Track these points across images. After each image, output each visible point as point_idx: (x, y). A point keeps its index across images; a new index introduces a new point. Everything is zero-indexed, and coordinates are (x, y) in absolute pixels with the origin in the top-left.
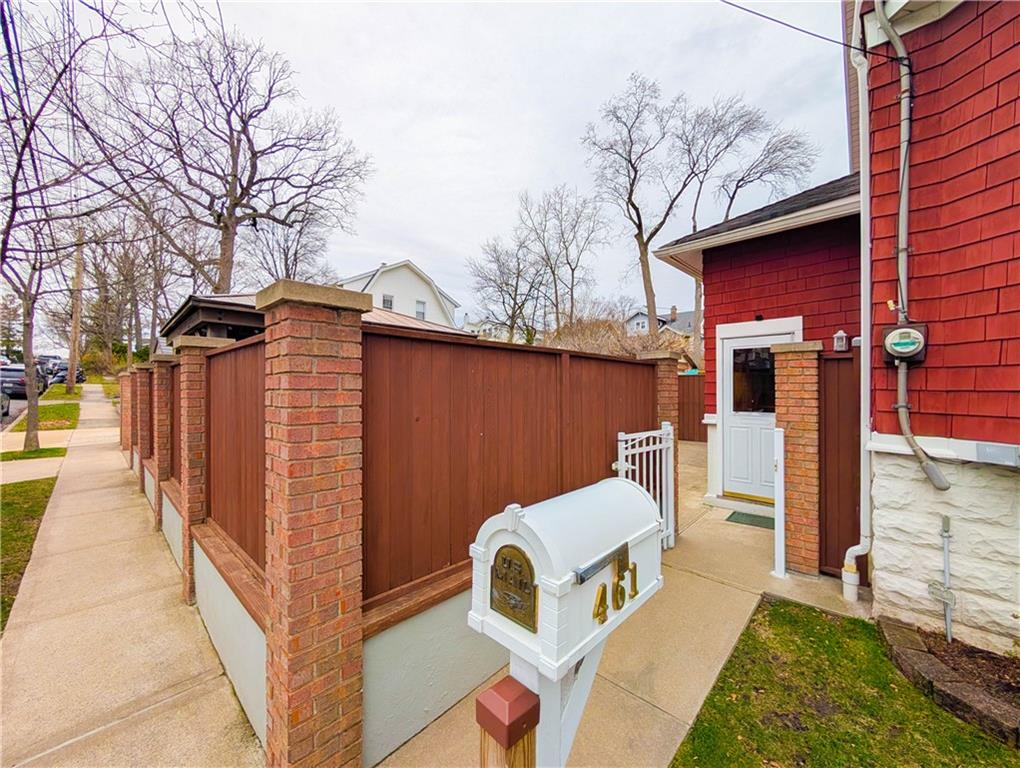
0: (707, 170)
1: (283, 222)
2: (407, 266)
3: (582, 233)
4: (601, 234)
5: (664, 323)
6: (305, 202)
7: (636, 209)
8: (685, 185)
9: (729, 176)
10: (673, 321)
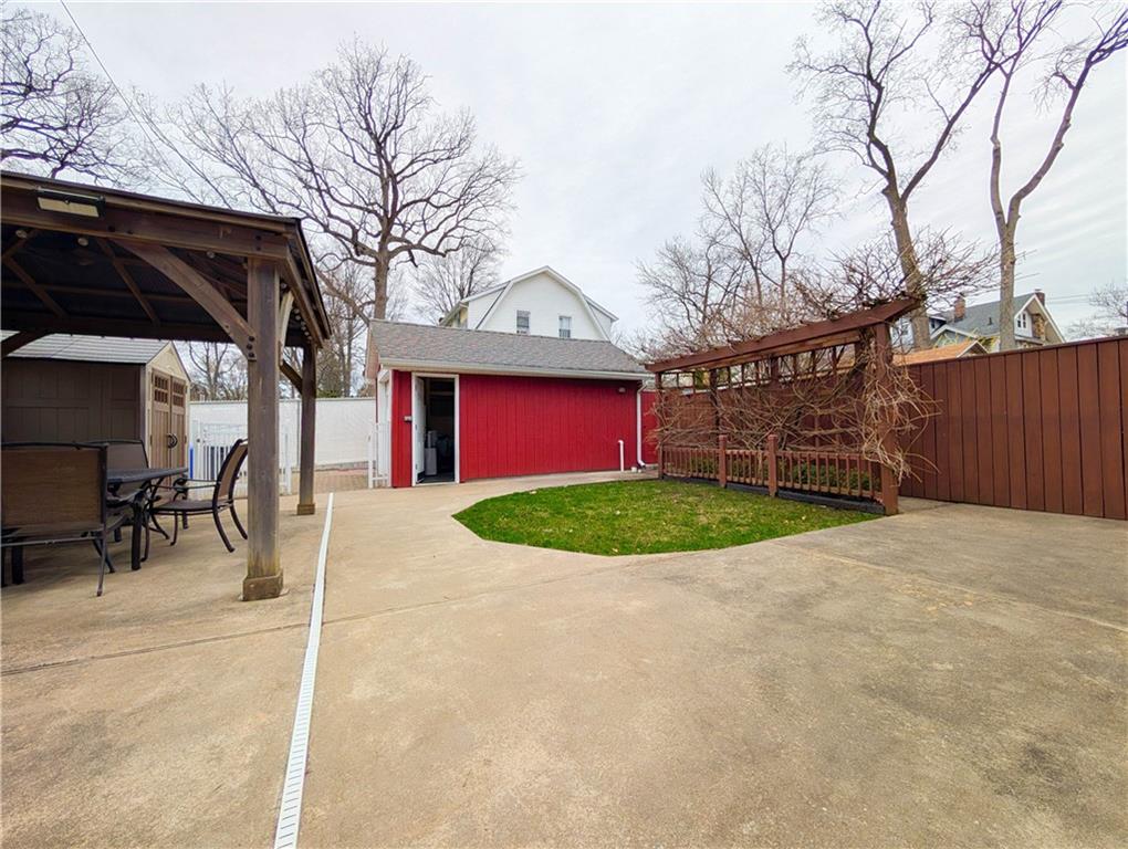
0: (1018, 54)
1: (435, 252)
2: (545, 274)
3: (796, 205)
4: (826, 203)
5: (942, 323)
6: (457, 226)
7: (884, 149)
8: (975, 90)
9: (1069, 50)
10: (959, 319)
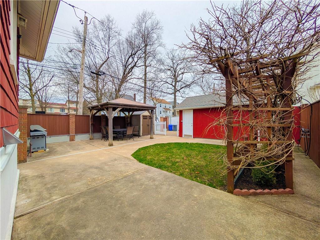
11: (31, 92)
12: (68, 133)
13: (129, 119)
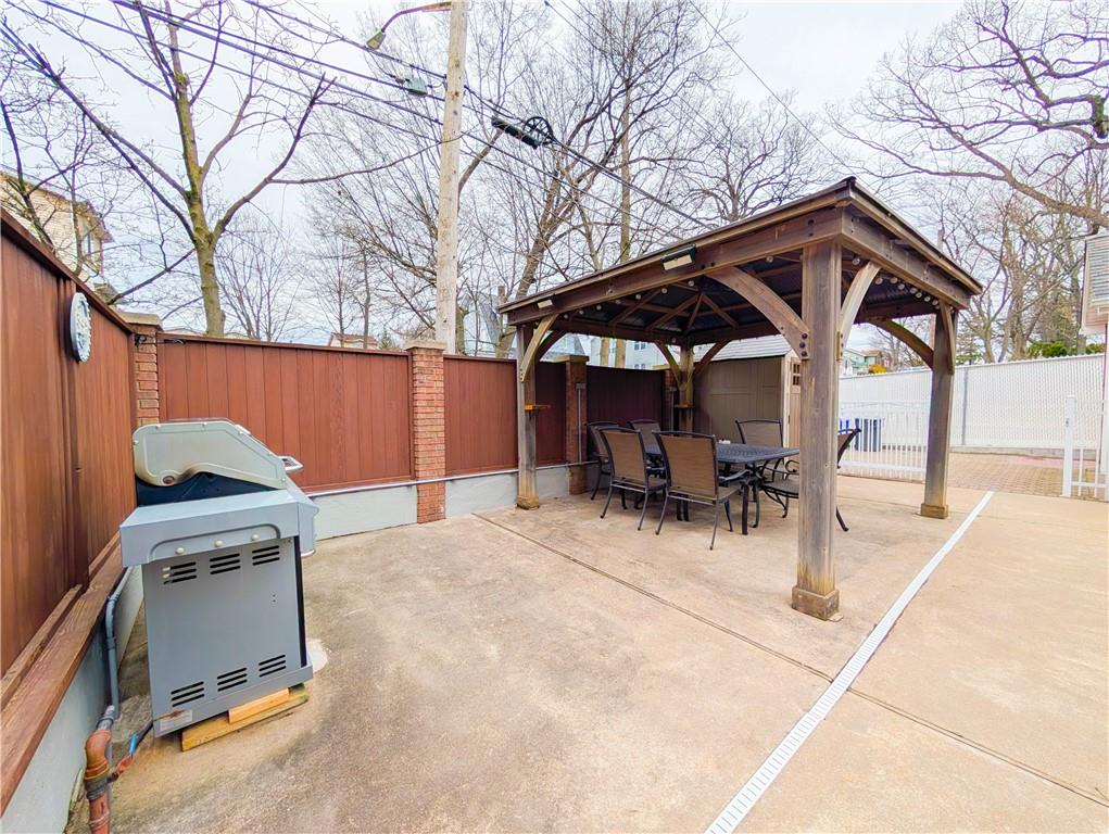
11: (193, 216)
12: (406, 467)
13: (686, 388)
